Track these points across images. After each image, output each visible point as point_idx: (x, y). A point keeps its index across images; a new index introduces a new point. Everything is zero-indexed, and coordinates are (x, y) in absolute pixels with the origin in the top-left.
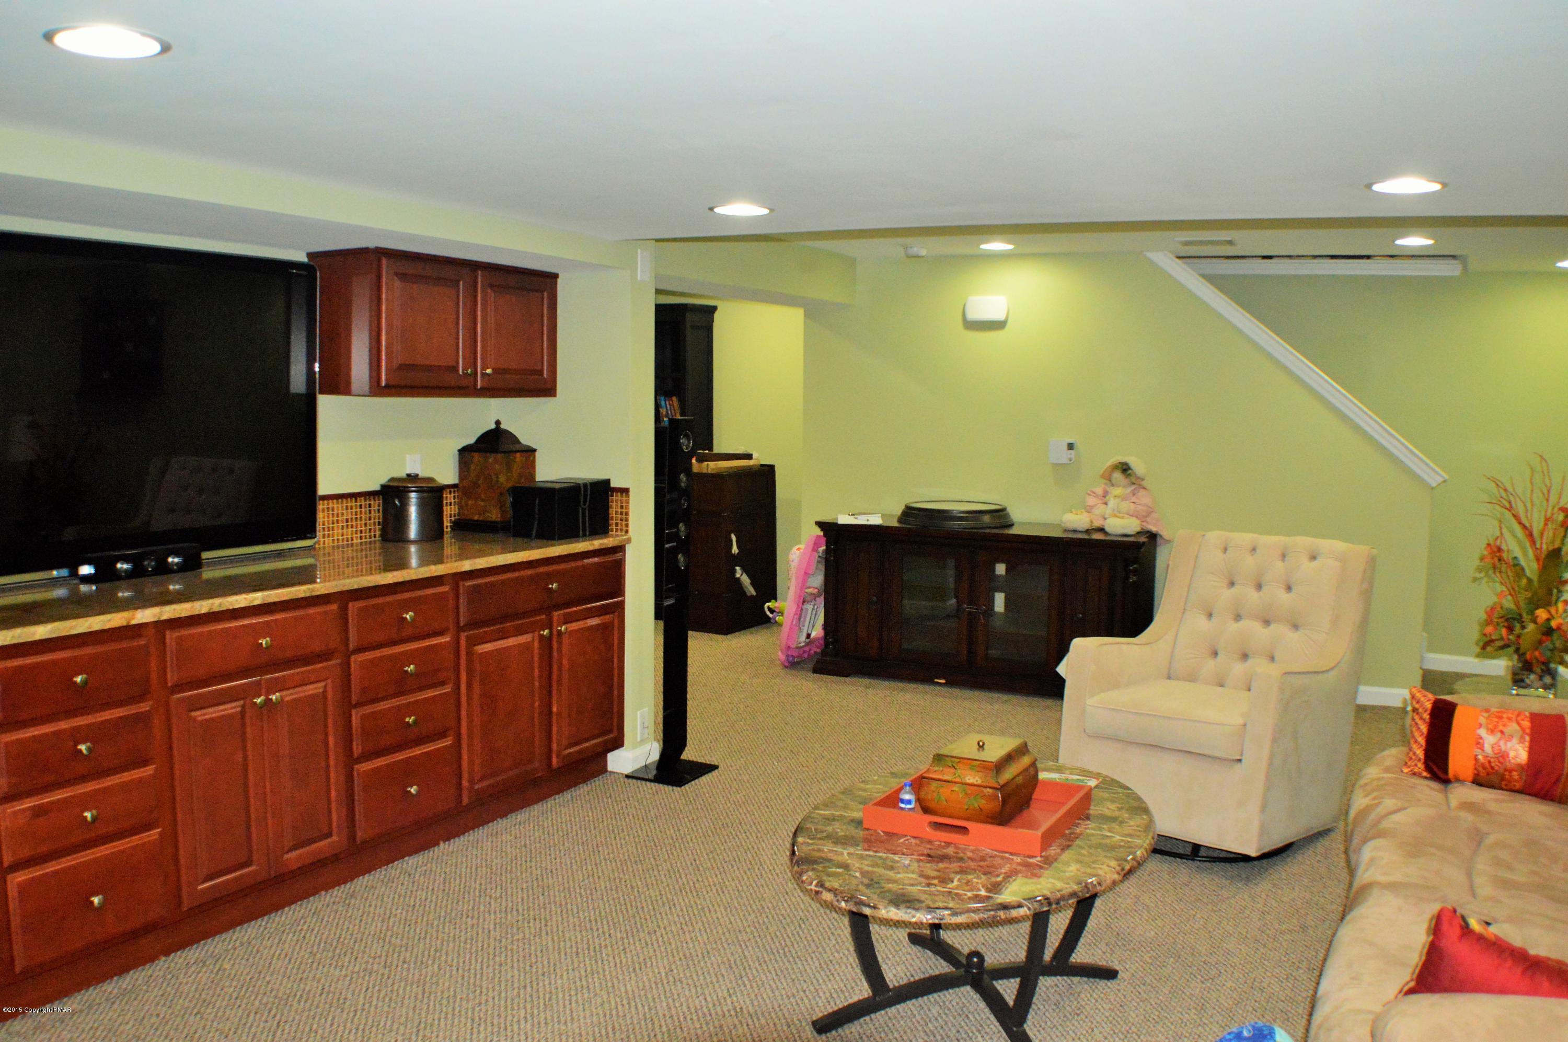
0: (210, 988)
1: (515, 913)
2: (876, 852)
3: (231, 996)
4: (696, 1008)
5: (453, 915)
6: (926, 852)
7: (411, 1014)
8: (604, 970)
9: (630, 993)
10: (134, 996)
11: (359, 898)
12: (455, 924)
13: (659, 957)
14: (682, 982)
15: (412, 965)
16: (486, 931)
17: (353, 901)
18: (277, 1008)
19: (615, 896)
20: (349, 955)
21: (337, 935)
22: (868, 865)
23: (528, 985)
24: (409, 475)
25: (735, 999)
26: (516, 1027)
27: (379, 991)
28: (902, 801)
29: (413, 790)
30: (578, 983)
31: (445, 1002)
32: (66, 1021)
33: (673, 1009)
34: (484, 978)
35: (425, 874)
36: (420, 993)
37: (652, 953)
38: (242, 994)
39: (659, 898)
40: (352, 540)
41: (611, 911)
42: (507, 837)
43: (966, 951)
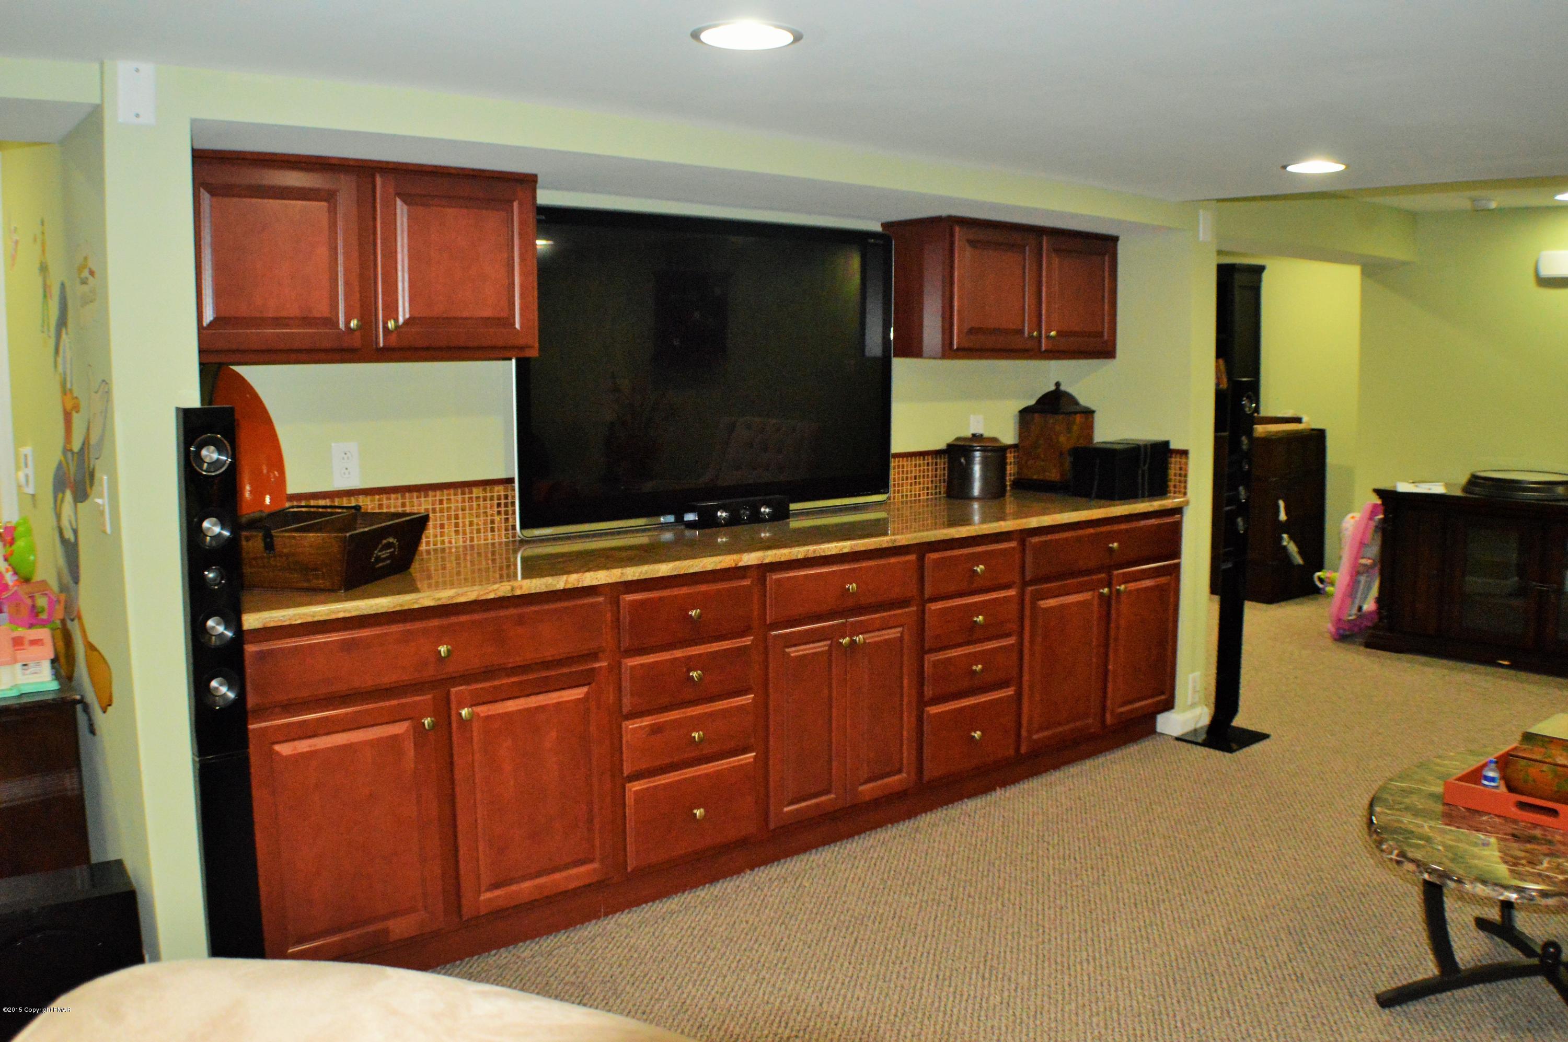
0: (792, 902)
1: (1072, 860)
2: (1458, 827)
3: (812, 911)
4: (1256, 968)
5: (1013, 856)
6: (1510, 831)
7: (978, 944)
8: (1163, 923)
9: (1189, 947)
10: (725, 903)
11: (923, 832)
12: (1016, 865)
13: (1217, 916)
14: (1240, 942)
15: (977, 900)
16: (1046, 875)
17: (918, 836)
18: (854, 926)
19: (1171, 853)
20: (917, 884)
21: (905, 867)
22: (1452, 840)
23: (1089, 930)
24: (974, 435)
25: (1295, 964)
26: (1078, 967)
27: (947, 921)
28: (1486, 778)
29: (977, 734)
30: (1138, 933)
31: (1010, 937)
32: (667, 918)
33: (1233, 967)
34: (1046, 919)
35: (984, 817)
36: (986, 926)
37: (1210, 912)
38: (822, 909)
39: (1214, 859)
40: (919, 495)
41: (1167, 868)
42: (1060, 789)
43: (1541, 941)
